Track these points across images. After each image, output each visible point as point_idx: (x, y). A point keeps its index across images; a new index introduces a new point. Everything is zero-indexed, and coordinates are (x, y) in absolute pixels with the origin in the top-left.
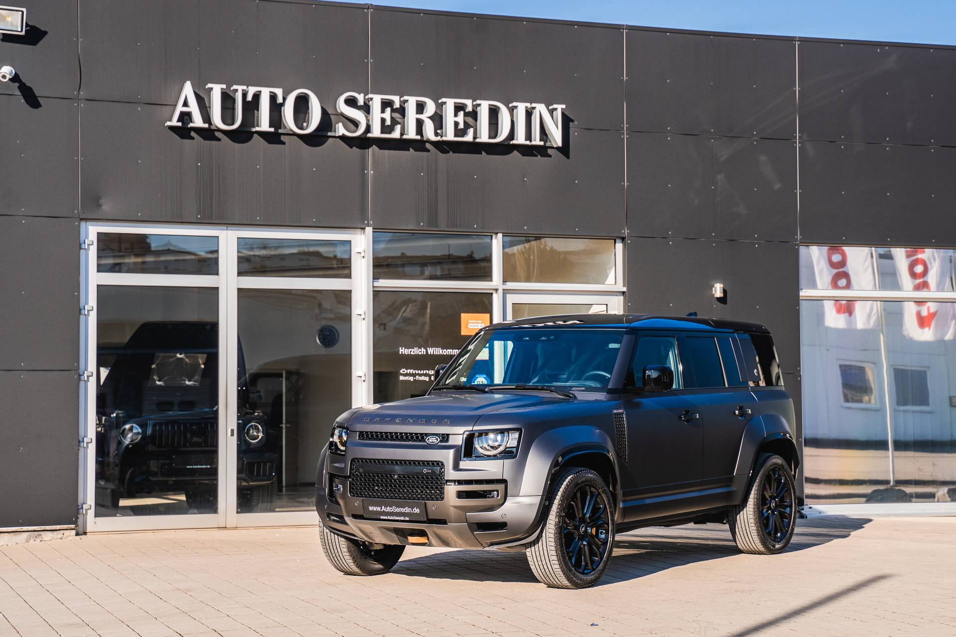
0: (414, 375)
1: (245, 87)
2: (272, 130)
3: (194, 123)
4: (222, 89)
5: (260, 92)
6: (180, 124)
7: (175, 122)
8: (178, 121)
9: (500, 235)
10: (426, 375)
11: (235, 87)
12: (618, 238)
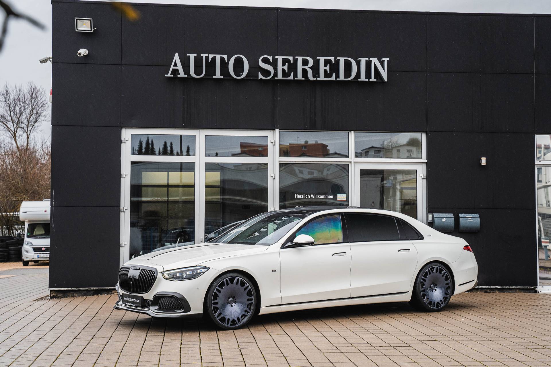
1: (207, 55)
2: (222, 77)
3: (179, 74)
4: (194, 56)
5: (216, 57)
6: (172, 76)
7: (169, 75)
8: (171, 74)
9: (352, 132)
11: (202, 55)
12: (424, 132)
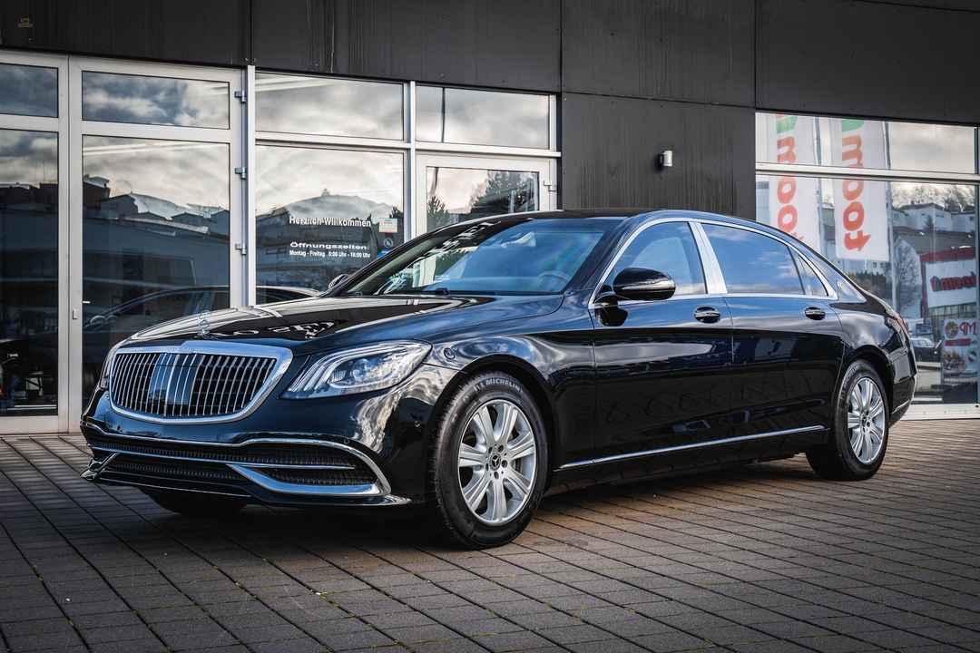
0: (308, 250)
9: (413, 83)
10: (321, 250)
12: (552, 93)
